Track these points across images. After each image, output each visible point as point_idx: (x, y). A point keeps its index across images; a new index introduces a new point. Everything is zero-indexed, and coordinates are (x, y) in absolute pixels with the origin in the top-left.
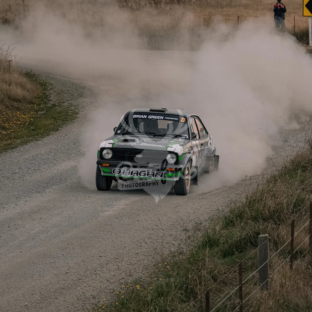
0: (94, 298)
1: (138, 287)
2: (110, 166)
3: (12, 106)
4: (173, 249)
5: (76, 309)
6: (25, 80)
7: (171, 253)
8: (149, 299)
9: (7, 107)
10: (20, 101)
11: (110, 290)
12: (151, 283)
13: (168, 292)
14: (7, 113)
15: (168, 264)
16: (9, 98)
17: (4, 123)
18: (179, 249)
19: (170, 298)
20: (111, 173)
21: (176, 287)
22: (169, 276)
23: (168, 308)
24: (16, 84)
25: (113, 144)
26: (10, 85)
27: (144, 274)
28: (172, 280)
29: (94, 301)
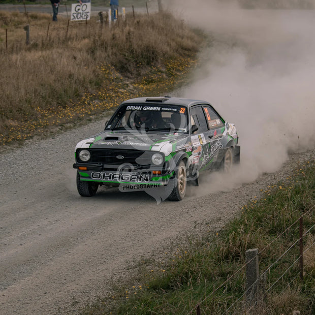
0: (248, 195)
1: (281, 187)
2: (88, 170)
3: (184, 54)
4: (306, 159)
5: (235, 204)
6: (193, 34)
7: (305, 162)
8: (289, 195)
9: (181, 55)
10: (190, 50)
11: (260, 189)
12: (290, 184)
13: (303, 191)
14: (180, 59)
15: (302, 170)
16: (182, 48)
17: (179, 66)
18: (311, 159)
19: (305, 195)
20: (89, 177)
21: (309, 187)
22: (304, 179)
23: (303, 202)
24: (188, 38)
25: (91, 144)
26: (182, 38)
27: (284, 178)
28: (306, 182)
29: (248, 198)
